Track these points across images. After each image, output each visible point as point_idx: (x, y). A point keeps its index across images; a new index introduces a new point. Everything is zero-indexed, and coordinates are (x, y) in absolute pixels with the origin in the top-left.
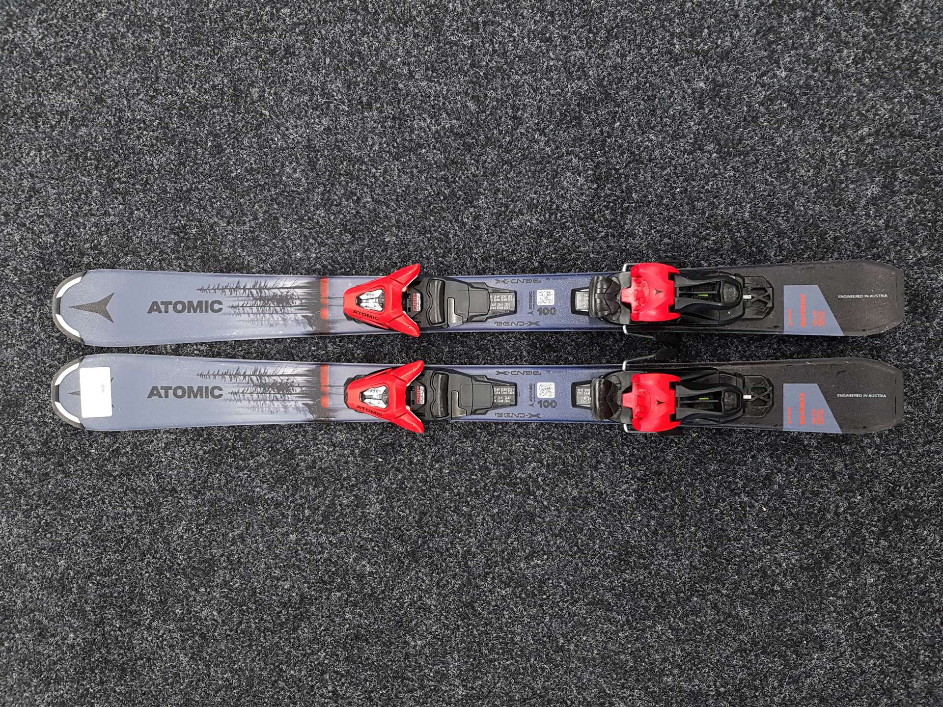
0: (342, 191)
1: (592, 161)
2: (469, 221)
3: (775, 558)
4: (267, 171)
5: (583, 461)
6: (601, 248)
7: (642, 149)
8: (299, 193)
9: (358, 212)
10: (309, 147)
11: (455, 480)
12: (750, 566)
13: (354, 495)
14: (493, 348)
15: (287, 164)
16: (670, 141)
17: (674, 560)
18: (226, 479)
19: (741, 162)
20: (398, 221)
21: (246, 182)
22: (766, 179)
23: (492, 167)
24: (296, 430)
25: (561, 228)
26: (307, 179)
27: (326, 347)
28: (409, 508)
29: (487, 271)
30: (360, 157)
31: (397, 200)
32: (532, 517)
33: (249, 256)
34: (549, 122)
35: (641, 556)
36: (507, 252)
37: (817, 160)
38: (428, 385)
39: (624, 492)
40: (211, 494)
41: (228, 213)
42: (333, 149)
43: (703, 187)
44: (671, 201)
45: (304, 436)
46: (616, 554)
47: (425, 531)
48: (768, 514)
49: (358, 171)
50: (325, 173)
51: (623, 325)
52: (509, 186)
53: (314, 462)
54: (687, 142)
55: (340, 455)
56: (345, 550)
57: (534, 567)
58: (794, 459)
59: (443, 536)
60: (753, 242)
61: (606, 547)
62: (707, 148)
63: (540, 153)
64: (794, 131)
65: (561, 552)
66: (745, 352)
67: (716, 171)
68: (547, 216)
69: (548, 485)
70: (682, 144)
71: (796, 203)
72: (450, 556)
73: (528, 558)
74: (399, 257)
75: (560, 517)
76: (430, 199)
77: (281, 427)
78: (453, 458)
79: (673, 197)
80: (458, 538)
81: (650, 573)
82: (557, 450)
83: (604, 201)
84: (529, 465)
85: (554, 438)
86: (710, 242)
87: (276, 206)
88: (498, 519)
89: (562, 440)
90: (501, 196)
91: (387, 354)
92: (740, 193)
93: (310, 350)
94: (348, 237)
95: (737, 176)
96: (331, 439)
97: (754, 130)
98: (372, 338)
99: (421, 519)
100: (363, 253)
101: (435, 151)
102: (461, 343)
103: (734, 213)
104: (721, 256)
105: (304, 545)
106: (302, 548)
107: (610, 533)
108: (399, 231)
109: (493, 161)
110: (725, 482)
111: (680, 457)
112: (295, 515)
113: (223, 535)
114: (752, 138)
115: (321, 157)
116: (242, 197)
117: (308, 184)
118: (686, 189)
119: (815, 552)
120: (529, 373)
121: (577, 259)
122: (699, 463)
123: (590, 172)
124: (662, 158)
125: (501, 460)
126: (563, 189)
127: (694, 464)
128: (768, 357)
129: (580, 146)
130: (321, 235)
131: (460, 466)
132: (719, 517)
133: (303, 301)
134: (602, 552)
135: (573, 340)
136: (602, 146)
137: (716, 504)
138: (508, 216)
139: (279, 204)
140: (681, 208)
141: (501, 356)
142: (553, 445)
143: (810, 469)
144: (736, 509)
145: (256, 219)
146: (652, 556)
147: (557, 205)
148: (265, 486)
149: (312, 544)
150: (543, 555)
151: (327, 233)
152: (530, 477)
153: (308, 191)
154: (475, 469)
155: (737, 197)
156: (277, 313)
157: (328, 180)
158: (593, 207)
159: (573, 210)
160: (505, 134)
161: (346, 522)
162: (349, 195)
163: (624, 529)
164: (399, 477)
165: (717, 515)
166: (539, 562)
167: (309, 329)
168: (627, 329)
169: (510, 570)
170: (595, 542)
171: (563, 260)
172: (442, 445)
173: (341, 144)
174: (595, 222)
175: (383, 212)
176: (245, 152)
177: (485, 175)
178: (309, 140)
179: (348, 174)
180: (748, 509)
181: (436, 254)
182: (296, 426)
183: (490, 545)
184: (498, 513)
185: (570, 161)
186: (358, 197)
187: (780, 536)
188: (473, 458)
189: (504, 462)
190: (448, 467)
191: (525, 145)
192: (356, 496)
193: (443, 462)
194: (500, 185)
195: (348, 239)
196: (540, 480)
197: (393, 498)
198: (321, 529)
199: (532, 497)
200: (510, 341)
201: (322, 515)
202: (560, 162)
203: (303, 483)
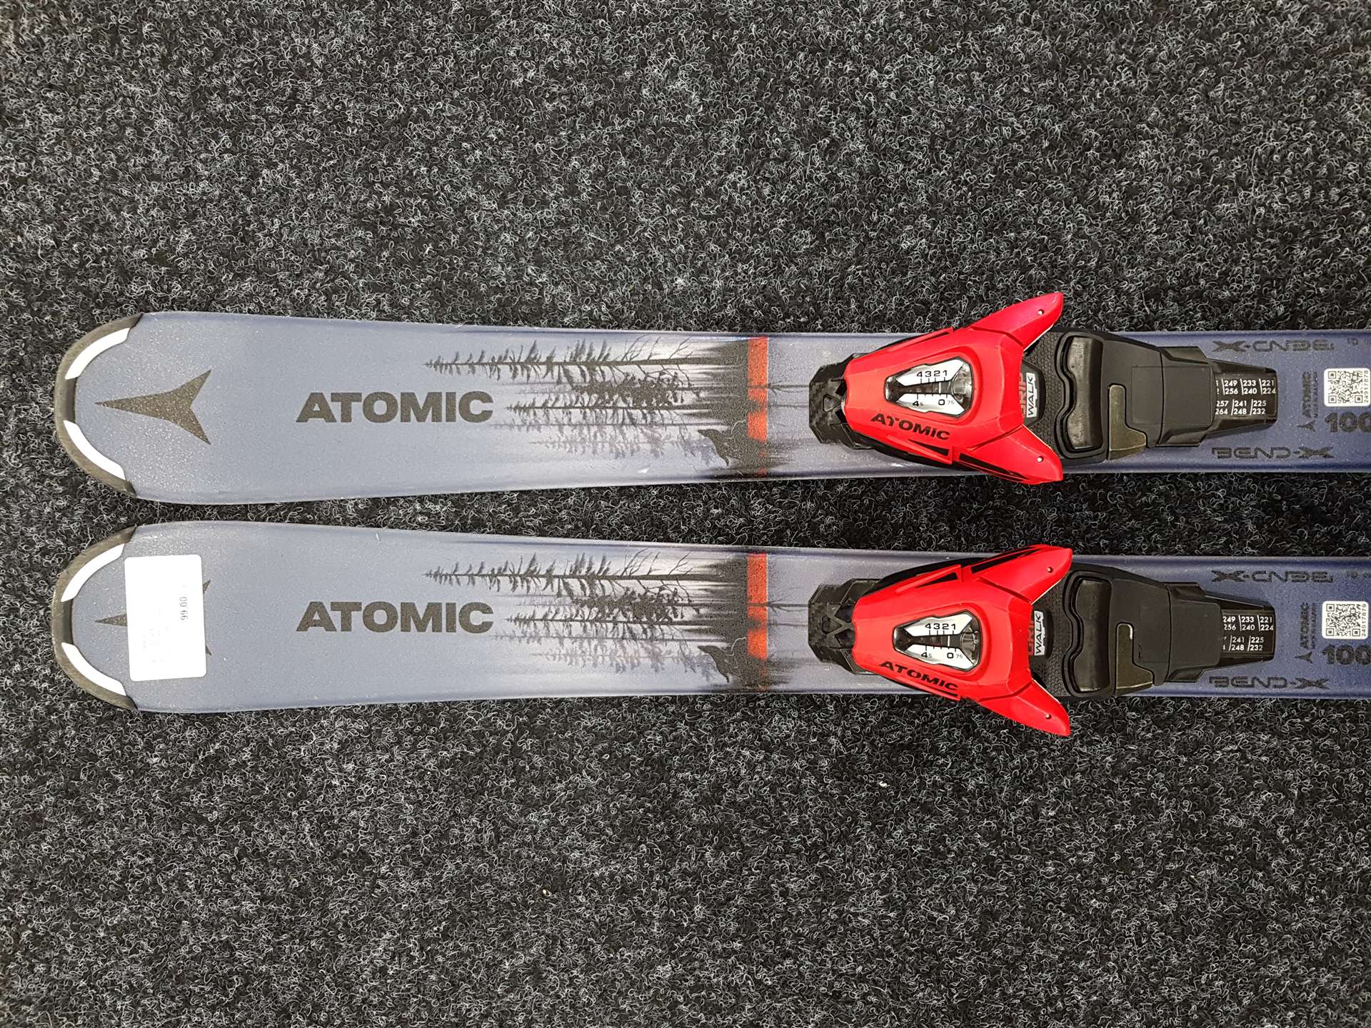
0: (794, 125)
2: (1113, 201)
4: (602, 73)
8: (680, 129)
11: (1071, 835)
13: (818, 871)
15: (653, 57)
18: (496, 830)
20: (933, 200)
21: (550, 100)
23: (1169, 74)
24: (671, 709)
25: (1342, 223)
26: (703, 95)
27: (748, 507)
28: (954, 903)
29: (1157, 324)
31: (932, 148)
32: (1259, 923)
33: (556, 284)
36: (1209, 277)
38: (1055, 610)
40: (457, 865)
41: (503, 178)
42: (770, 24)
45: (692, 725)
47: (995, 957)
50: (750, 79)
55: (781, 772)
56: (795, 1002)
59: (1040, 968)
65: (1330, 1005)
68: (1307, 192)
69: (1300, 845)
75: (1326, 919)
77: (634, 703)
78: (1066, 782)
80: (1076, 972)
82: (1322, 760)
84: (1254, 797)
87: (623, 162)
88: (1179, 927)
89: (1336, 738)
90: (1192, 142)
93: (707, 514)
94: (804, 239)
96: (758, 733)
99: (984, 928)
100: (843, 278)
101: (1027, 30)
102: (1092, 502)
105: (692, 990)
106: (686, 997)
108: (934, 224)
109: (1172, 57)
112: (668, 918)
113: (488, 966)
115: (740, 39)
116: (540, 137)
117: (707, 107)
120: (1299, 578)
125: (1187, 787)
126: (1344, 130)
130: (738, 234)
131: (1083, 800)
133: (703, 395)
138: (1209, 190)
139: (631, 157)
141: (1192, 531)
142: (1315, 747)
145: (572, 191)
147: (1330, 168)
148: (594, 845)
149: (711, 988)
150: (1287, 1009)
151: (754, 230)
152: (1256, 824)
153: (704, 124)
154: (1121, 807)
156: (633, 423)
157: (759, 96)
161: (799, 936)
162: (811, 134)
164: (931, 826)
167: (718, 463)
171: (1346, 300)
172: (1038, 748)
175: (897, 176)
176: (545, 27)
177: (1153, 91)
179: (811, 85)
182: (673, 700)
183: (1155, 988)
184: (1176, 913)
186: (833, 140)
188: (1117, 781)
189: (1194, 790)
190: (1055, 804)
191: (1253, 22)
192: (822, 872)
193: (1040, 790)
194: (1189, 115)
195: (805, 243)
196: (1280, 832)
197: (915, 876)
198: (735, 952)
199: (1260, 874)
200: (1214, 495)
201: (737, 918)
202: (1337, 64)
203: (689, 839)
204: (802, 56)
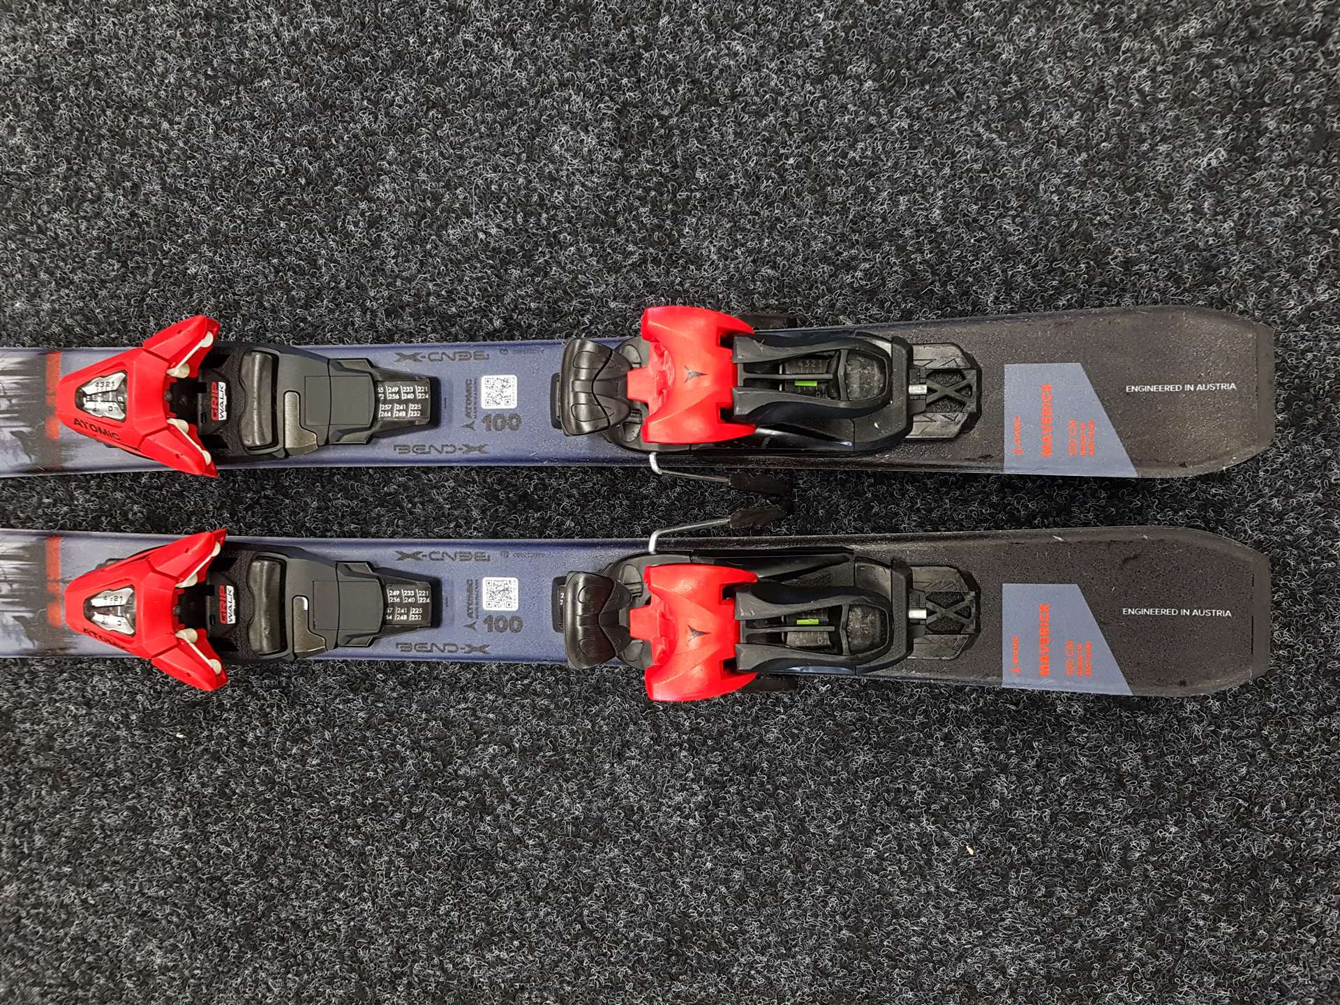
0: (104, 172)
1: (612, 99)
2: (358, 232)
3: (993, 956)
5: (594, 743)
6: (632, 288)
7: (716, 72)
8: (20, 178)
9: (133, 214)
10: (41, 82)
11: (332, 781)
12: (940, 972)
13: (128, 808)
14: (410, 501)
16: (774, 54)
17: (779, 956)
19: (925, 99)
20: (214, 232)
22: (979, 135)
23: (406, 115)
24: (15, 670)
25: (550, 245)
26: (36, 147)
27: (72, 498)
28: (239, 837)
29: (396, 337)
30: (140, 100)
31: (212, 187)
32: (488, 860)
34: (523, 17)
35: (712, 946)
36: (438, 296)
37: (1088, 91)
38: (242, 585)
39: (678, 808)
42: (87, 85)
43: (844, 155)
44: (777, 185)
46: (660, 940)
47: (272, 885)
48: (978, 862)
49: (135, 127)
50: (69, 134)
51: (649, 452)
52: (441, 154)
53: (50, 737)
54: (811, 57)
55: (99, 724)
56: (113, 920)
57: (492, 965)
58: (1035, 744)
59: (306, 897)
60: (949, 273)
61: (641, 926)
62: (852, 69)
63: (504, 84)
64: (1039, 30)
65: (547, 935)
66: (930, 511)
67: (873, 120)
68: (520, 218)
69: (522, 793)
70: (799, 62)
71: (1042, 186)
72: (321, 938)
73: (480, 945)
74: (216, 307)
75: (545, 860)
76: (279, 183)
78: (327, 735)
79: (781, 176)
80: (338, 900)
81: (730, 982)
82: (540, 718)
83: (638, 186)
84: (483, 750)
85: (535, 693)
86: (859, 274)
88: (420, 863)
89: (552, 697)
90: (423, 176)
91: (193, 513)
92: (922, 166)
93: (40, 503)
94: (113, 266)
95: (916, 128)
96: (81, 691)
97: (953, 29)
98: (163, 479)
99: (263, 859)
100: (143, 300)
101: (288, 83)
102: (344, 489)
103: (909, 209)
104: (881, 304)
105: (35, 906)
106: (28, 913)
107: (650, 896)
109: (406, 101)
110: (888, 791)
111: (793, 735)
112: (14, 846)
114: (948, 45)
115: (63, 101)
117: (38, 157)
118: (809, 160)
119: (1079, 945)
120: (464, 558)
121: (583, 312)
122: (835, 748)
123: (606, 124)
124: (757, 93)
125: (427, 740)
126: (551, 162)
127: (822, 751)
128: (979, 522)
129: (588, 68)
130: (61, 264)
131: (343, 750)
132: (875, 866)
133: (14, 401)
134: (632, 934)
135: (573, 486)
136: (633, 67)
137: (868, 838)
138: (438, 218)
140: (797, 200)
142: (534, 707)
143: (1069, 766)
144: (911, 848)
146: (734, 945)
147: (541, 196)
149: (48, 906)
150: (511, 940)
152: (486, 775)
153: (37, 172)
154: (372, 757)
155: (916, 176)
157: (77, 148)
158: (612, 200)
159: (574, 207)
160: (432, 43)
161: (115, 863)
162: (116, 178)
163: (677, 887)
164: (219, 772)
165: (870, 862)
166: (504, 955)
167: (25, 460)
168: (659, 461)
169: (444, 970)
170: (617, 914)
171: (555, 313)
173: (101, 74)
174: (619, 231)
175: (184, 212)
177: (390, 132)
178: (39, 67)
180: (936, 849)
181: (291, 301)
183: (404, 917)
184: (419, 852)
185: (567, 100)
186: (134, 183)
187: (1003, 909)
188: (369, 734)
189: (431, 743)
190: (318, 753)
191: (474, 68)
192: (133, 809)
193: (306, 742)
194: (422, 152)
195: (113, 270)
196: (505, 780)
197: (207, 815)
198: (66, 875)
199: (488, 818)
200: (444, 486)
201: (68, 847)
202: (545, 103)
203: (30, 779)
204: (109, 113)
